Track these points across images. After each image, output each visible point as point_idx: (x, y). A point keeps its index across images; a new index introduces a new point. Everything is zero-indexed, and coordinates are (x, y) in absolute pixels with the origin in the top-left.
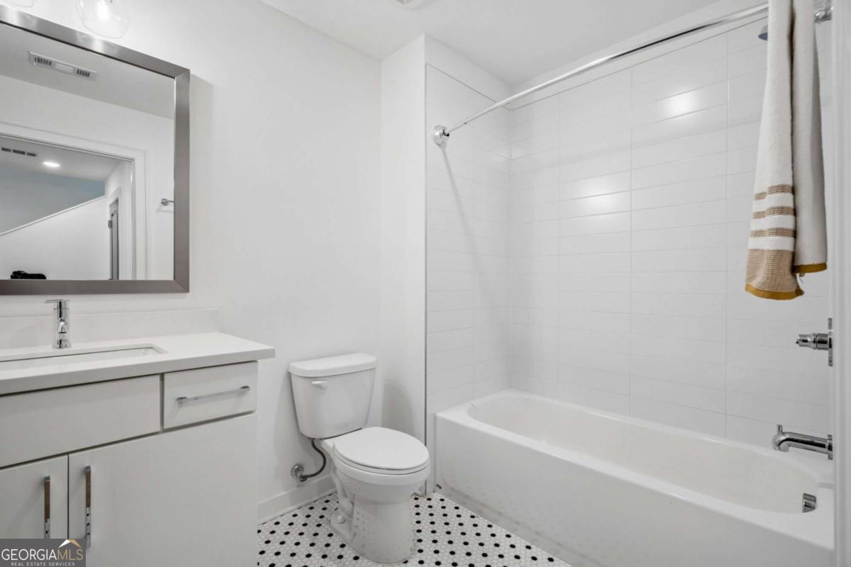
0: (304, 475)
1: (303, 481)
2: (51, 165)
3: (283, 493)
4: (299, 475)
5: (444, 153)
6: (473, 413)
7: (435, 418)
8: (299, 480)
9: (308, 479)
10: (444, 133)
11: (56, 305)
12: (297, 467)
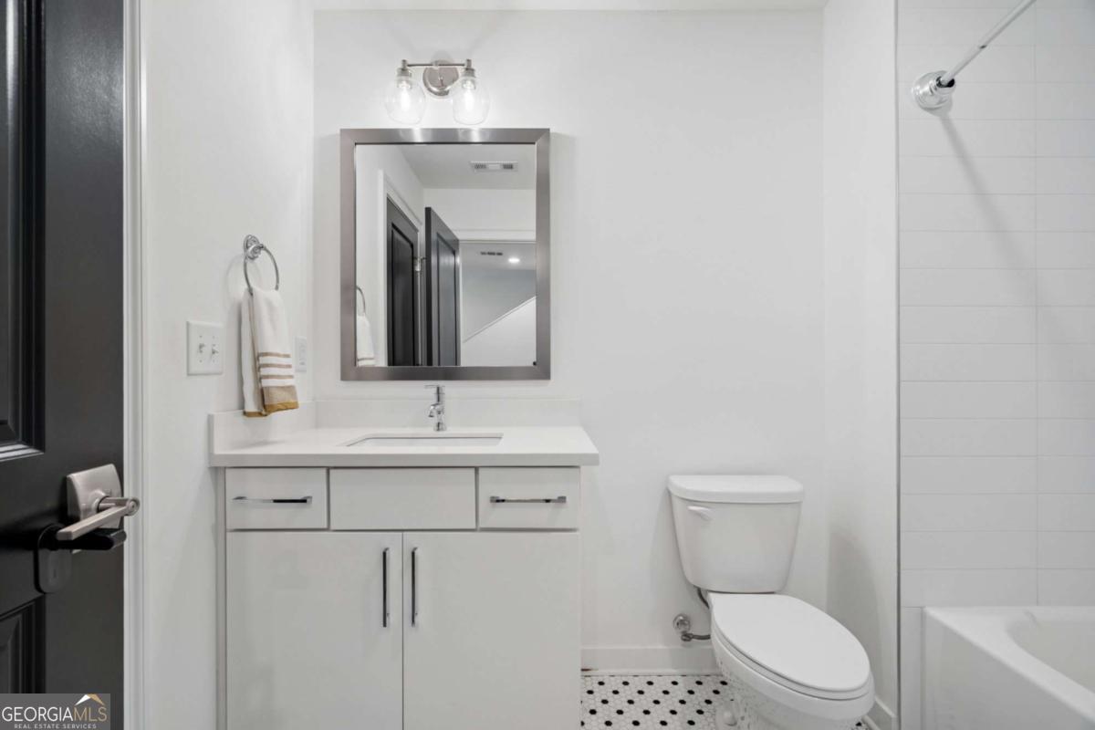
0: (690, 632)
1: (685, 640)
2: (514, 261)
3: (660, 647)
4: (682, 629)
5: (947, 123)
6: (1018, 634)
7: (923, 616)
8: (680, 635)
9: (693, 640)
10: (940, 84)
11: (435, 390)
12: (681, 618)
